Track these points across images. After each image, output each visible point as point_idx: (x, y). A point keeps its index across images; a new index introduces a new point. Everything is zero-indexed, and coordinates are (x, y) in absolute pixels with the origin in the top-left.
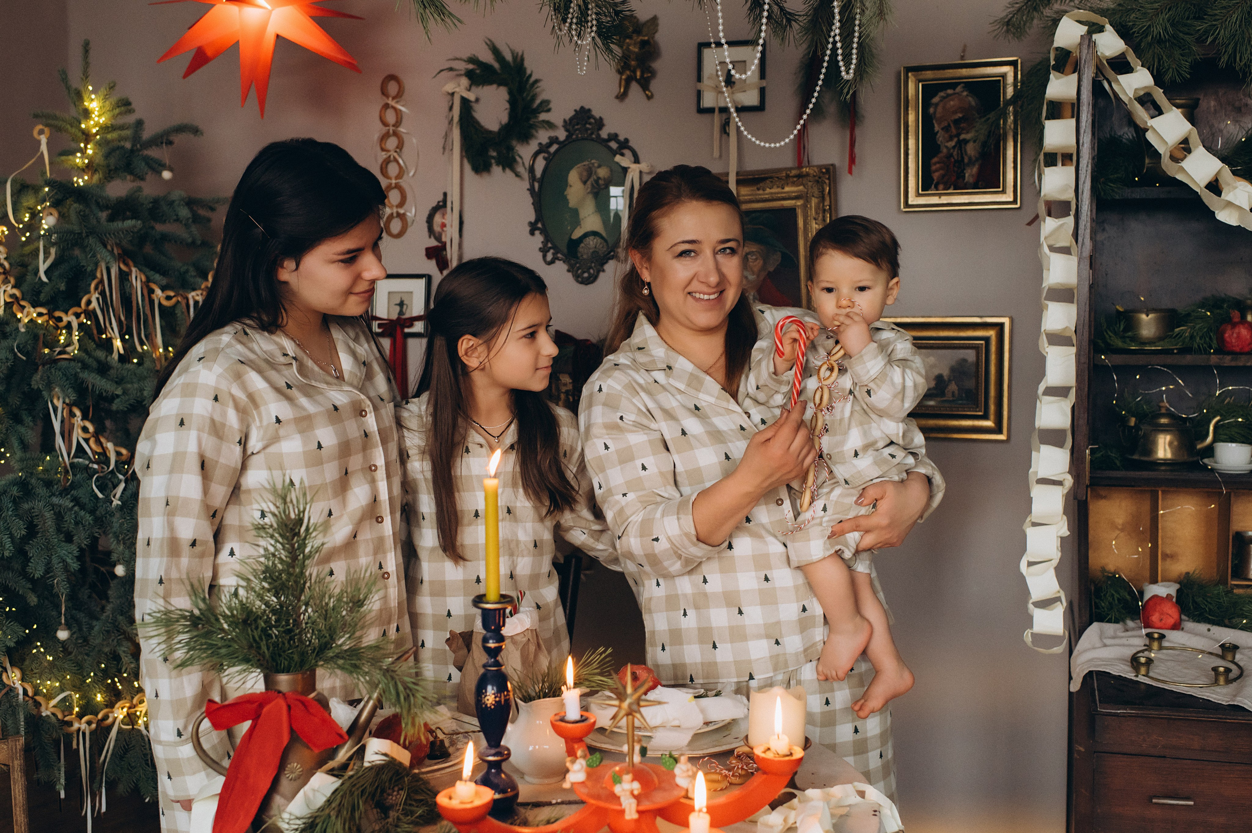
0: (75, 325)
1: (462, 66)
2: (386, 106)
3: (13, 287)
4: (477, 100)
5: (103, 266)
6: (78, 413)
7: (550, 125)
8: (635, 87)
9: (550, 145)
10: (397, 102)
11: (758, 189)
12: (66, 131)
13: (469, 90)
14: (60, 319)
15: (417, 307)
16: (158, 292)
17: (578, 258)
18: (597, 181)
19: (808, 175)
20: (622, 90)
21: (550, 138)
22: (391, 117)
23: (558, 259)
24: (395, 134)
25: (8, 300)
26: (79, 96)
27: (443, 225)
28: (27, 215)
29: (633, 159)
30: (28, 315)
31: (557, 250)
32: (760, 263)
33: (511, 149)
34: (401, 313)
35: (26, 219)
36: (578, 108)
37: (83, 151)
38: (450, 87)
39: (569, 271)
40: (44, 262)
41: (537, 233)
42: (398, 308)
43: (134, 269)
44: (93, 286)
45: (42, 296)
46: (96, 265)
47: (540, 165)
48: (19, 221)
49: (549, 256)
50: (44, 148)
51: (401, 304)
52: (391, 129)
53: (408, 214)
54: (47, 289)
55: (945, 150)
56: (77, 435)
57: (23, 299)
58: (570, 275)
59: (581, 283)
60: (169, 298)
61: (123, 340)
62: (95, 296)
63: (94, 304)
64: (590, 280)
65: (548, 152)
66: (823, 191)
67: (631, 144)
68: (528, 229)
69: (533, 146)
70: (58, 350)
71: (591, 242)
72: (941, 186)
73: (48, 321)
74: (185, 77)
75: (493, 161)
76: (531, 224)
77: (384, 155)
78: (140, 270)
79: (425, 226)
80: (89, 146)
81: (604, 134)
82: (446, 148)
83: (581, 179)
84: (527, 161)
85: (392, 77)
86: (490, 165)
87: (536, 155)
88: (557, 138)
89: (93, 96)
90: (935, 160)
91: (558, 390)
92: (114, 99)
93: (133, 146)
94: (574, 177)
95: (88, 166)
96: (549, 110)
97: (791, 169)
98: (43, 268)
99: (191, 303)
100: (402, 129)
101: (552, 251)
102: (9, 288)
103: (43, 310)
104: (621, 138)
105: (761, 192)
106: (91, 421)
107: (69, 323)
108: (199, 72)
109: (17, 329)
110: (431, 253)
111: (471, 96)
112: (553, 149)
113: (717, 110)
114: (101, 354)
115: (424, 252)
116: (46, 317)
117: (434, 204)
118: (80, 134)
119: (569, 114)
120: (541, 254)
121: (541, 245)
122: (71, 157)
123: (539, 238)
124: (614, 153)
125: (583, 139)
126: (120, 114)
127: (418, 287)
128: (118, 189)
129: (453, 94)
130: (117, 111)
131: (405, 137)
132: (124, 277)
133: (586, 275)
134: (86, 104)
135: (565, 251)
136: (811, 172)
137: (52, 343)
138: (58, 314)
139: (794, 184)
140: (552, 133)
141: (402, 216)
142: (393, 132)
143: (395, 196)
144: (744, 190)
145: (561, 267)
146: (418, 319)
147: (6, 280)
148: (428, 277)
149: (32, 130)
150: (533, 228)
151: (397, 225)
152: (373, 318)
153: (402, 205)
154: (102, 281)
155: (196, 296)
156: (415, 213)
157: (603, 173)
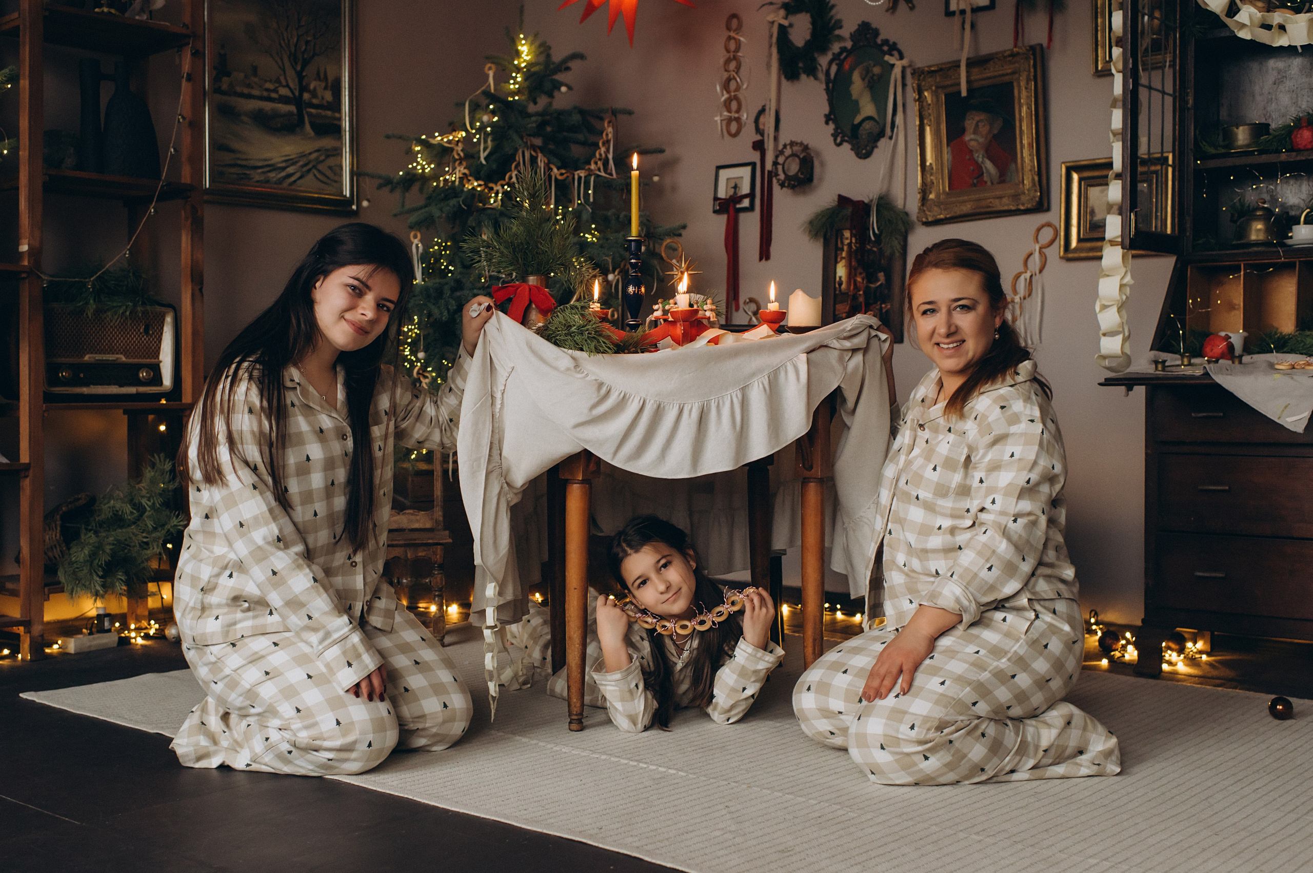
0: (500, 191)
1: (779, 1)
2: (730, 38)
3: (465, 168)
4: (791, 25)
5: (520, 152)
7: (840, 38)
8: (901, 2)
9: (840, 54)
10: (737, 34)
11: (985, 69)
12: (505, 66)
13: (785, 18)
14: (491, 188)
15: (745, 189)
16: (555, 170)
17: (857, 138)
18: (872, 78)
19: (1018, 54)
20: (891, 5)
21: (841, 48)
22: (732, 46)
23: (846, 141)
24: (735, 58)
25: (461, 176)
26: (514, 42)
27: (765, 123)
28: (479, 124)
29: (898, 57)
30: (472, 185)
31: (842, 133)
32: (987, 128)
33: (814, 60)
34: (735, 193)
35: (477, 127)
36: (860, 22)
37: (515, 80)
38: (770, 18)
39: (852, 149)
40: (484, 152)
41: (831, 122)
42: (732, 190)
44: (513, 166)
45: (482, 173)
46: (516, 150)
47: (834, 68)
49: (839, 140)
50: (491, 79)
51: (735, 187)
52: (732, 54)
53: (742, 118)
54: (485, 169)
57: (469, 175)
58: (853, 152)
59: (860, 158)
60: (562, 174)
62: (514, 173)
63: (514, 179)
64: (868, 155)
67: (898, 45)
68: (823, 120)
69: (829, 56)
71: (867, 125)
74: (581, 22)
75: (801, 71)
76: (826, 116)
77: (726, 75)
78: (544, 156)
79: (753, 125)
80: (519, 76)
81: (879, 41)
82: (769, 66)
83: (861, 77)
84: (825, 67)
85: (734, 16)
86: (799, 74)
87: (830, 63)
88: (845, 48)
89: (523, 42)
91: (842, 243)
92: (537, 43)
93: (545, 74)
94: (856, 77)
95: (518, 90)
96: (841, 27)
97: (1010, 50)
98: (483, 156)
99: (576, 177)
100: (740, 54)
101: (840, 136)
102: (462, 169)
103: (481, 183)
104: (891, 43)
105: (987, 71)
107: (497, 190)
108: (590, 18)
109: (463, 192)
110: (755, 146)
111: (786, 23)
113: (957, 13)
115: (751, 145)
116: (483, 187)
117: (759, 109)
118: (513, 68)
119: (854, 28)
120: (832, 139)
121: (832, 132)
122: (507, 84)
123: (832, 126)
124: (885, 53)
125: (863, 46)
127: (745, 173)
129: (773, 22)
131: (742, 59)
132: (533, 160)
134: (518, 47)
135: (849, 133)
136: (1021, 51)
137: (485, 202)
139: (1009, 62)
140: (842, 44)
141: (738, 120)
142: (733, 58)
143: (734, 105)
144: (975, 70)
145: (846, 147)
146: (745, 196)
147: (460, 164)
148: (753, 165)
149: (484, 68)
150: (828, 119)
151: (734, 127)
152: (716, 199)
153: (738, 111)
154: (519, 163)
155: (581, 173)
156: (747, 116)
157: (877, 70)
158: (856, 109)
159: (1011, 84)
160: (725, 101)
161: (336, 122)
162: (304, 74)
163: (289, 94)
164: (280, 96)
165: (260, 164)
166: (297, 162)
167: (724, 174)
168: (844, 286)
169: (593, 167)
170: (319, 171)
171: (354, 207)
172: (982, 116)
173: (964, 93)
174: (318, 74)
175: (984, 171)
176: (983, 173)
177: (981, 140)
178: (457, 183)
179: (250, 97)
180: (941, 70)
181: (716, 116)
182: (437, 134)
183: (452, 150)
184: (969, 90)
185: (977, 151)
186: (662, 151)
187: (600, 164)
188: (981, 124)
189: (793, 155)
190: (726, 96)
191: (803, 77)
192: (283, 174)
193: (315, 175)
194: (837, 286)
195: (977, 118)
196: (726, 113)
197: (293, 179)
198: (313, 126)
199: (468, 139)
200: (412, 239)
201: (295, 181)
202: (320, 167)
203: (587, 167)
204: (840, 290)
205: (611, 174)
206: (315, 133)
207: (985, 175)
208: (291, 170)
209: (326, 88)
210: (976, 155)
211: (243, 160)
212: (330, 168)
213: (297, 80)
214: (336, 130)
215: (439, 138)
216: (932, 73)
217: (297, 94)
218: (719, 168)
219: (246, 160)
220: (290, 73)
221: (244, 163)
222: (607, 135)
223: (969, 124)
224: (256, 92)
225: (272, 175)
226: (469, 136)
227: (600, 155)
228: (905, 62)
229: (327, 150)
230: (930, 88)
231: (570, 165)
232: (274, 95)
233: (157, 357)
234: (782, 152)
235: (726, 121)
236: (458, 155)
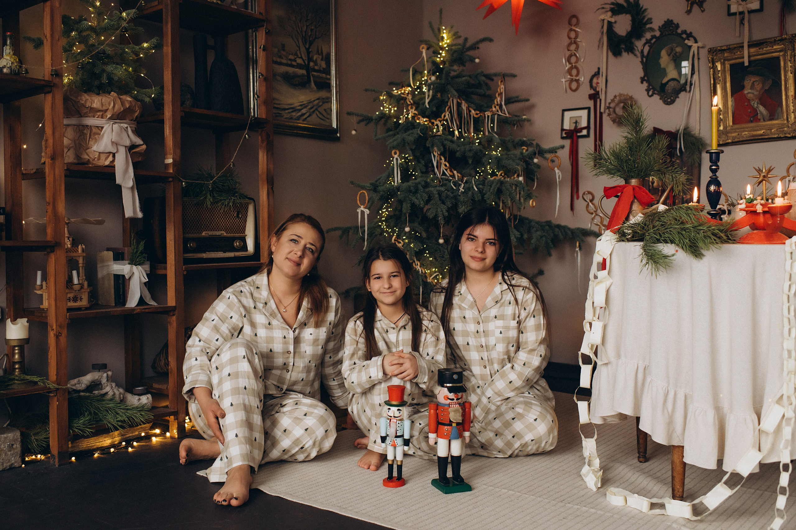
0: (439, 125)
1: (608, 7)
2: (571, 30)
3: (415, 110)
4: (615, 22)
5: (451, 99)
6: (443, 158)
7: (652, 29)
8: (695, 7)
9: (651, 39)
10: (576, 27)
11: (760, 49)
12: (434, 46)
13: (612, 17)
14: (434, 123)
15: (584, 124)
16: (473, 111)
17: (665, 92)
18: (675, 54)
19: (786, 39)
20: (689, 9)
21: (652, 36)
22: (573, 35)
23: (655, 94)
24: (575, 43)
25: (413, 115)
26: (439, 31)
27: (598, 83)
28: (418, 83)
29: (694, 41)
31: (654, 89)
32: (761, 85)
33: (632, 43)
34: (576, 126)
35: (418, 84)
36: (666, 20)
37: (441, 55)
38: (602, 17)
39: (660, 99)
41: (644, 82)
42: (574, 125)
43: (463, 102)
44: (446, 109)
45: (427, 113)
46: (449, 99)
47: (646, 49)
48: (415, 85)
49: (651, 93)
51: (576, 123)
52: (573, 40)
53: (581, 80)
54: (428, 110)
56: (443, 168)
57: (419, 115)
58: (661, 101)
59: (666, 104)
60: (477, 114)
61: (459, 132)
62: (447, 113)
64: (672, 102)
65: (651, 43)
67: (693, 34)
68: (640, 80)
69: (643, 40)
71: (672, 84)
73: (429, 124)
74: (484, 19)
75: (623, 50)
76: (641, 78)
77: (568, 53)
78: (466, 103)
80: (443, 52)
81: (679, 31)
82: (600, 45)
83: (667, 54)
84: (640, 48)
85: (574, 16)
86: (621, 52)
87: (644, 45)
88: (655, 36)
89: (445, 31)
92: (452, 33)
93: (462, 51)
94: (664, 53)
96: (651, 23)
97: (776, 37)
98: (427, 101)
99: (486, 116)
100: (578, 40)
101: (652, 90)
102: (413, 111)
103: (427, 119)
104: (688, 32)
105: (761, 50)
106: (448, 162)
107: (437, 124)
108: (491, 15)
110: (591, 97)
111: (613, 20)
112: (653, 41)
113: (738, 13)
114: (450, 137)
115: (587, 97)
116: (428, 122)
117: (593, 73)
118: (440, 47)
119: (661, 23)
120: (646, 92)
121: (646, 88)
122: (436, 58)
123: (645, 85)
124: (684, 40)
125: (668, 34)
126: (455, 38)
127: (584, 114)
129: (603, 20)
130: (454, 37)
131: (579, 43)
132: (459, 105)
133: (669, 100)
134: (442, 34)
135: (658, 89)
138: (433, 121)
139: (778, 44)
140: (653, 34)
141: (577, 81)
142: (574, 42)
143: (574, 72)
144: (752, 50)
145: (656, 98)
146: (584, 128)
147: (412, 108)
148: (589, 109)
149: (419, 48)
150: (642, 80)
151: (574, 85)
152: (563, 130)
153: (577, 75)
154: (450, 107)
155: (488, 113)
156: (584, 79)
157: (679, 49)
158: (664, 72)
159: (778, 58)
160: (568, 69)
161: (327, 81)
162: (310, 50)
163: (302, 62)
164: (298, 64)
165: (287, 107)
166: (307, 106)
167: (568, 115)
168: (655, 184)
169: (494, 109)
170: (319, 112)
171: (339, 135)
172: (757, 78)
173: (746, 64)
174: (318, 50)
175: (759, 112)
176: (758, 114)
177: (756, 93)
179: (281, 64)
180: (729, 49)
181: (562, 79)
182: (394, 89)
183: (406, 99)
184: (750, 62)
185: (753, 100)
186: (527, 100)
187: (498, 108)
188: (756, 84)
189: (620, 102)
190: (568, 66)
191: (625, 54)
192: (300, 114)
193: (317, 115)
194: (650, 184)
195: (753, 80)
196: (569, 77)
198: (316, 84)
199: (412, 92)
200: (393, 155)
201: (306, 118)
202: (319, 109)
203: (490, 110)
204: (653, 187)
206: (317, 88)
207: (759, 115)
208: (304, 111)
209: (322, 60)
210: (752, 103)
211: (277, 104)
212: (325, 110)
213: (306, 54)
214: (328, 87)
215: (396, 91)
216: (722, 51)
217: (307, 63)
218: (564, 110)
219: (279, 104)
220: (303, 49)
221: (278, 106)
222: (500, 90)
223: (748, 83)
224: (284, 61)
225: (294, 114)
226: (414, 90)
228: (700, 44)
229: (323, 99)
230: (720, 60)
231: (481, 109)
232: (294, 63)
233: (244, 232)
234: (613, 101)
235: (568, 82)
236: (410, 102)
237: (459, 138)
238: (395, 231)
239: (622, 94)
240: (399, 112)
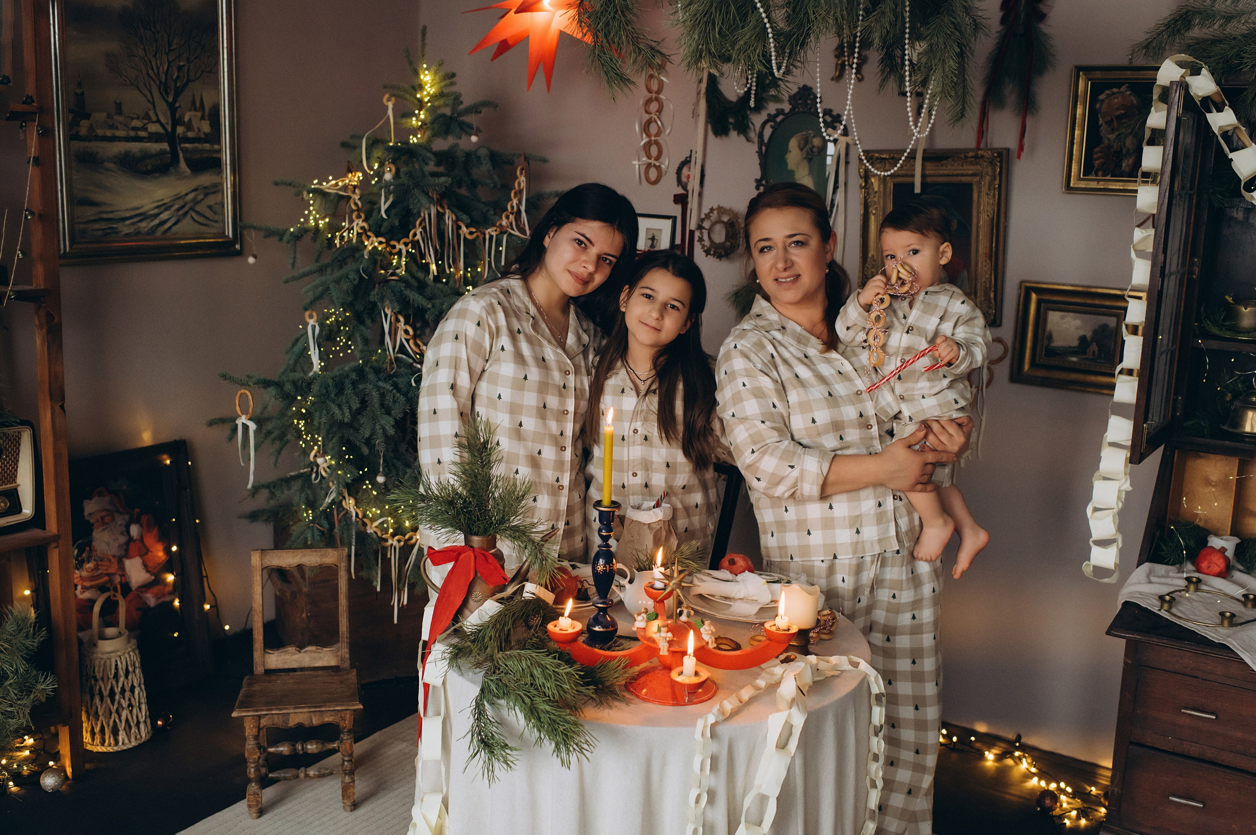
0: (404, 252)
2: (651, 76)
3: (363, 222)
4: (721, 75)
5: (425, 208)
6: (402, 319)
7: (778, 99)
8: (848, 71)
9: (777, 115)
10: (660, 73)
11: (942, 165)
12: (406, 99)
14: (394, 247)
16: (464, 228)
18: (811, 149)
19: (983, 157)
20: (837, 73)
21: (777, 110)
22: (654, 86)
24: (657, 99)
25: (360, 231)
26: (416, 74)
27: (688, 177)
28: (376, 165)
29: (841, 132)
30: (372, 243)
33: (746, 118)
34: (652, 246)
35: (376, 167)
36: (802, 86)
37: (417, 116)
40: (385, 203)
42: (650, 242)
43: (447, 211)
44: (418, 223)
45: (382, 229)
46: (421, 206)
47: (768, 132)
48: (371, 168)
50: (390, 112)
52: (654, 95)
53: (663, 166)
54: (386, 224)
55: (1106, 142)
56: (401, 335)
57: (370, 230)
60: (471, 233)
61: (437, 265)
62: (419, 230)
63: (418, 237)
65: (775, 122)
66: (994, 171)
67: (841, 119)
68: (754, 183)
69: (763, 116)
70: (390, 271)
72: (1100, 173)
73: (385, 248)
74: (492, 60)
75: (731, 127)
76: (756, 180)
77: (647, 117)
78: (452, 212)
79: (675, 176)
80: (422, 112)
82: (695, 114)
83: (799, 147)
84: (758, 127)
86: (729, 130)
87: (765, 124)
88: (783, 110)
89: (427, 72)
90: (1097, 149)
92: (442, 74)
93: (453, 114)
94: (793, 144)
95: (421, 126)
97: (970, 150)
98: (384, 208)
99: (487, 237)
100: (662, 96)
103: (383, 240)
104: (835, 113)
105: (944, 168)
106: (411, 326)
107: (400, 250)
108: (502, 56)
109: (363, 256)
110: (677, 199)
111: (717, 72)
112: (779, 119)
114: (420, 275)
115: (672, 199)
116: (384, 245)
117: (683, 159)
118: (416, 102)
119: (794, 91)
122: (409, 120)
125: (802, 112)
126: (446, 86)
127: (665, 226)
128: (441, 145)
129: (702, 72)
130: (443, 84)
131: (664, 103)
132: (440, 216)
134: (422, 77)
136: (986, 155)
137: (388, 266)
138: (393, 243)
139: (972, 163)
140: (779, 106)
141: (658, 168)
142: (654, 98)
143: (654, 150)
144: (929, 165)
147: (359, 217)
148: (674, 219)
149: (382, 98)
150: (759, 184)
151: (653, 174)
153: (657, 159)
154: (424, 219)
155: (491, 231)
156: (669, 164)
157: (817, 142)
159: (970, 186)
160: (645, 145)
161: (214, 155)
162: (177, 105)
163: (161, 130)
164: (149, 133)
165: (128, 214)
166: (171, 206)
169: (504, 222)
170: (198, 213)
171: (238, 247)
173: (918, 190)
174: (194, 102)
178: (354, 241)
179: (114, 139)
180: (892, 158)
181: (635, 161)
182: (331, 178)
183: (349, 198)
184: (924, 185)
187: (512, 217)
189: (719, 221)
190: (645, 140)
191: (733, 134)
192: (156, 221)
193: (193, 218)
196: (644, 159)
197: (166, 226)
198: (189, 163)
199: (365, 182)
200: (308, 320)
201: (170, 228)
202: (198, 208)
203: (498, 223)
205: (523, 231)
206: (192, 170)
208: (164, 216)
209: (202, 118)
211: (106, 212)
212: (210, 207)
213: (169, 113)
214: (215, 164)
215: (333, 182)
216: (882, 160)
217: (169, 129)
219: (112, 212)
220: (162, 107)
221: (111, 216)
222: (519, 184)
224: (121, 133)
225: (143, 224)
226: (367, 179)
227: (512, 207)
228: (850, 139)
229: (205, 188)
231: (480, 222)
232: (142, 134)
233: (14, 481)
234: (708, 216)
235: (645, 166)
236: (356, 204)
237: (437, 279)
238: (316, 442)
239: (722, 208)
240: (334, 227)
